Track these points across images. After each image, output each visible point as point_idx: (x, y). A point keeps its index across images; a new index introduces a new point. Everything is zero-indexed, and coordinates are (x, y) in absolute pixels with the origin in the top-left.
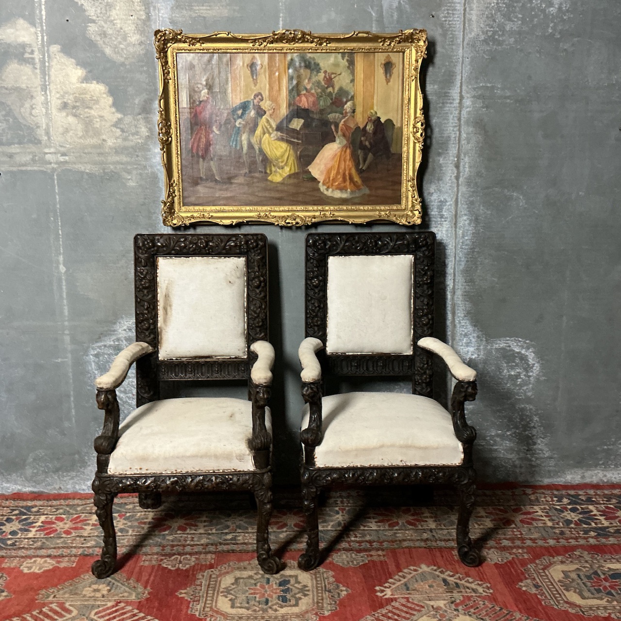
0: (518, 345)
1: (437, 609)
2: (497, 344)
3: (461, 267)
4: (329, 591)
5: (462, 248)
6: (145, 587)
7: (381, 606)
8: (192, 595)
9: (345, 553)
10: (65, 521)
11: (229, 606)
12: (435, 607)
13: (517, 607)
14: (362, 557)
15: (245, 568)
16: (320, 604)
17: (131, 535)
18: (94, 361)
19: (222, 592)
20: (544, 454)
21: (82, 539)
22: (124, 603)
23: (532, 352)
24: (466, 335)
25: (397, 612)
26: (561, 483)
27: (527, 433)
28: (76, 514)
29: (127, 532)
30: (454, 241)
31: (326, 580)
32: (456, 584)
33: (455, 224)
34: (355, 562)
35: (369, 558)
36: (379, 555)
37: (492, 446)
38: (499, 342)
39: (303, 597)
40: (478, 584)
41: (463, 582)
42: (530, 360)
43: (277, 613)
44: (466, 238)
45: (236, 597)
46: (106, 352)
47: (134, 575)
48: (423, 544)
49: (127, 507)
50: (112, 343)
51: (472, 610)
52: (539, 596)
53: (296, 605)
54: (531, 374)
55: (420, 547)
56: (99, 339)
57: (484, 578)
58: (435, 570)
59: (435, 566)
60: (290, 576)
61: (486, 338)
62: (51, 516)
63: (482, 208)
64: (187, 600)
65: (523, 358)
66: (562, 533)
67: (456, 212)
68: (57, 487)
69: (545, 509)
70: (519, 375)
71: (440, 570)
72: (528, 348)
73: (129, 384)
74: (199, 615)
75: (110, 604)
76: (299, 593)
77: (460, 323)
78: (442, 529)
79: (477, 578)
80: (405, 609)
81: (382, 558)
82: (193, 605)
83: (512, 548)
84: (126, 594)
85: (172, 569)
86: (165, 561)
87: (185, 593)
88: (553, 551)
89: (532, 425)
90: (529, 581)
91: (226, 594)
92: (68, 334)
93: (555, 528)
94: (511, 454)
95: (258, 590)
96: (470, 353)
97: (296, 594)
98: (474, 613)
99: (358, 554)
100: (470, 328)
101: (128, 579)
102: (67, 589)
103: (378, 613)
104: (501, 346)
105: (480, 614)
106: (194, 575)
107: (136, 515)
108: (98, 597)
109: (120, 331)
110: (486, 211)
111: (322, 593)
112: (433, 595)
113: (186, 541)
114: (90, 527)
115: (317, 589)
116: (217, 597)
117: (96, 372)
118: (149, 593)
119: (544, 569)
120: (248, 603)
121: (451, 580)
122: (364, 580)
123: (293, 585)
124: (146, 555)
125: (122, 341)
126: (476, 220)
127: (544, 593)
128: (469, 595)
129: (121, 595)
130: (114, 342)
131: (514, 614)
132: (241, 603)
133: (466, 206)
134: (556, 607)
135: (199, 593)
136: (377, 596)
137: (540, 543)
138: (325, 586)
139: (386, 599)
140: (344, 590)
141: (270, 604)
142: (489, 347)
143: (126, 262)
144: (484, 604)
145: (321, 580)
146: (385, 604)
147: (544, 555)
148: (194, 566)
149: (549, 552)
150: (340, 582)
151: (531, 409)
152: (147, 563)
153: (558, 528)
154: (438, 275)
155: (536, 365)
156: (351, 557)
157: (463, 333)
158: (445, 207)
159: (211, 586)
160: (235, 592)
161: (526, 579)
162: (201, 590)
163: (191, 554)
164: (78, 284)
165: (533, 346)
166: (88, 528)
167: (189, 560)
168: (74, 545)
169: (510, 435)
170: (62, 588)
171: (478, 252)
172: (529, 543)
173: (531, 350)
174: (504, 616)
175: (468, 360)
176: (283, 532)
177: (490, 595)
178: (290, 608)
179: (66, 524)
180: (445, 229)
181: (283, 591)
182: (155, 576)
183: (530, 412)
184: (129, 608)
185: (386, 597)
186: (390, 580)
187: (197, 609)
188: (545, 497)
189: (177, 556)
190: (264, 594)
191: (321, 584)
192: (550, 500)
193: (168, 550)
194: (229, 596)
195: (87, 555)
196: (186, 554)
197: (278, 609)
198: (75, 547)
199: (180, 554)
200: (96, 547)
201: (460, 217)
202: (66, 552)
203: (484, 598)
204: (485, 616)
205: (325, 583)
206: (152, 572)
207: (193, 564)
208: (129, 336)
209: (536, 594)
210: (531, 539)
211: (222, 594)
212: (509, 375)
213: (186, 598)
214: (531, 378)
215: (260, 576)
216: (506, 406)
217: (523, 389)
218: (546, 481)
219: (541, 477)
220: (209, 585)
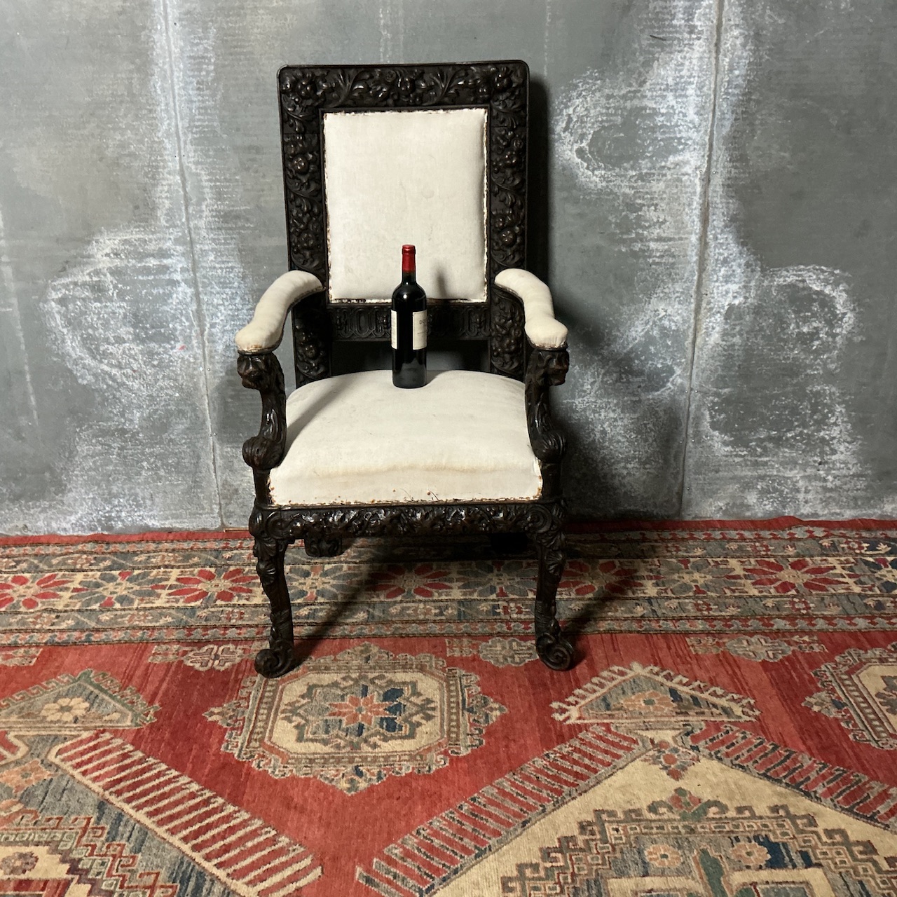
0: (819, 279)
1: (660, 746)
2: (781, 277)
3: (725, 131)
4: (471, 710)
5: (727, 93)
6: (151, 702)
7: (562, 739)
8: (231, 717)
9: (499, 641)
10: (28, 584)
11: (294, 738)
12: (656, 742)
13: (804, 743)
14: (529, 649)
15: (327, 668)
16: (454, 736)
17: (137, 609)
18: (59, 312)
19: (283, 712)
20: (849, 469)
21: (53, 616)
22: (111, 732)
23: (844, 290)
24: (725, 262)
25: (589, 750)
26: (874, 518)
27: (822, 434)
28: (49, 571)
29: (132, 601)
30: (713, 78)
31: (466, 689)
32: (695, 699)
33: (717, 45)
34: (517, 660)
37: (760, 456)
38: (785, 273)
39: (423, 722)
40: (733, 700)
41: (705, 695)
42: (838, 306)
43: (377, 750)
44: (737, 72)
45: (307, 721)
46: (77, 294)
47: (136, 680)
48: (635, 626)
49: (136, 558)
50: (87, 279)
51: (723, 749)
52: (843, 724)
53: (412, 736)
54: (838, 330)
55: (630, 632)
56: (63, 271)
57: (745, 690)
58: (657, 674)
59: (656, 665)
60: (404, 683)
61: (761, 267)
62: (5, 575)
63: (768, 12)
64: (220, 727)
65: (826, 302)
66: (880, 606)
67: (720, 19)
68: (21, 525)
69: (848, 562)
70: (818, 333)
71: (665, 673)
72: (836, 284)
73: (124, 352)
74: (239, 756)
75: (85, 735)
76: (417, 713)
77: (716, 238)
78: (669, 598)
79: (732, 689)
80: (603, 745)
82: (230, 737)
83: (792, 634)
84: (116, 716)
85: (201, 669)
86: (191, 654)
87: (218, 713)
88: (866, 640)
89: (833, 420)
90: (824, 694)
91: (290, 715)
92: (8, 264)
93: (867, 596)
94: (791, 470)
95: (347, 707)
96: (730, 295)
97: (411, 715)
98: (727, 755)
99: (523, 643)
100: (734, 249)
101: (123, 687)
102: (14, 707)
103: (555, 752)
104: (789, 280)
105: (738, 757)
106: (237, 681)
107: (148, 574)
108: (66, 722)
109: (99, 256)
110: (776, 18)
111: (457, 714)
112: (652, 720)
113: (230, 619)
114: (69, 594)
115: (449, 705)
116: (274, 722)
117: (65, 331)
118: (156, 714)
119: (849, 673)
120: (327, 732)
121: (684, 691)
122: (531, 691)
123: (407, 700)
124: (159, 644)
125: (105, 275)
126: (756, 37)
127: (851, 718)
128: (718, 719)
129: (106, 718)
130: (91, 277)
131: (800, 758)
132: (315, 733)
133: (740, 9)
134: (874, 744)
135: (243, 712)
136: (553, 719)
137: (842, 624)
138: (464, 700)
139: (569, 726)
140: (496, 709)
141: (364, 734)
142: (766, 283)
143: (98, 126)
144: (744, 738)
145: (457, 691)
146: (566, 738)
147: (848, 647)
148: (239, 664)
149: (858, 640)
150: (490, 694)
151: (832, 394)
152: (159, 660)
153: (872, 596)
154: (681, 147)
155: (848, 315)
156: (511, 647)
157: (721, 258)
158: (698, 11)
159: (265, 700)
160: (306, 711)
161: (819, 690)
162: (248, 707)
163: (236, 642)
164: (15, 169)
165: (847, 281)
166: (66, 595)
167: (233, 653)
168: (37, 627)
169: (792, 437)
170: (8, 705)
171: (758, 102)
172: (821, 624)
173: (841, 288)
174: (783, 762)
175: (726, 308)
176: (395, 602)
177: (754, 720)
178: (399, 741)
179: (29, 588)
180: (697, 55)
181: (389, 709)
182: (172, 681)
183: (831, 399)
184: (118, 741)
185: (568, 722)
186: (577, 691)
187: (236, 745)
188: (847, 543)
189: (211, 646)
190: (356, 716)
191: (457, 696)
192: (856, 546)
193: (197, 634)
194: (294, 718)
195: (59, 644)
196: (228, 642)
198: (39, 631)
199: (218, 642)
200: (75, 630)
201: (726, 30)
202: (22, 638)
203: (743, 726)
204: (747, 760)
205: (463, 696)
206: (166, 675)
207: (238, 660)
208: (116, 267)
209: (836, 719)
210: (825, 617)
211: (283, 715)
212: (799, 333)
213: (220, 723)
214: (837, 339)
215: (351, 683)
216: (789, 389)
217: (821, 359)
218: (848, 514)
219: (841, 507)
220: (262, 698)
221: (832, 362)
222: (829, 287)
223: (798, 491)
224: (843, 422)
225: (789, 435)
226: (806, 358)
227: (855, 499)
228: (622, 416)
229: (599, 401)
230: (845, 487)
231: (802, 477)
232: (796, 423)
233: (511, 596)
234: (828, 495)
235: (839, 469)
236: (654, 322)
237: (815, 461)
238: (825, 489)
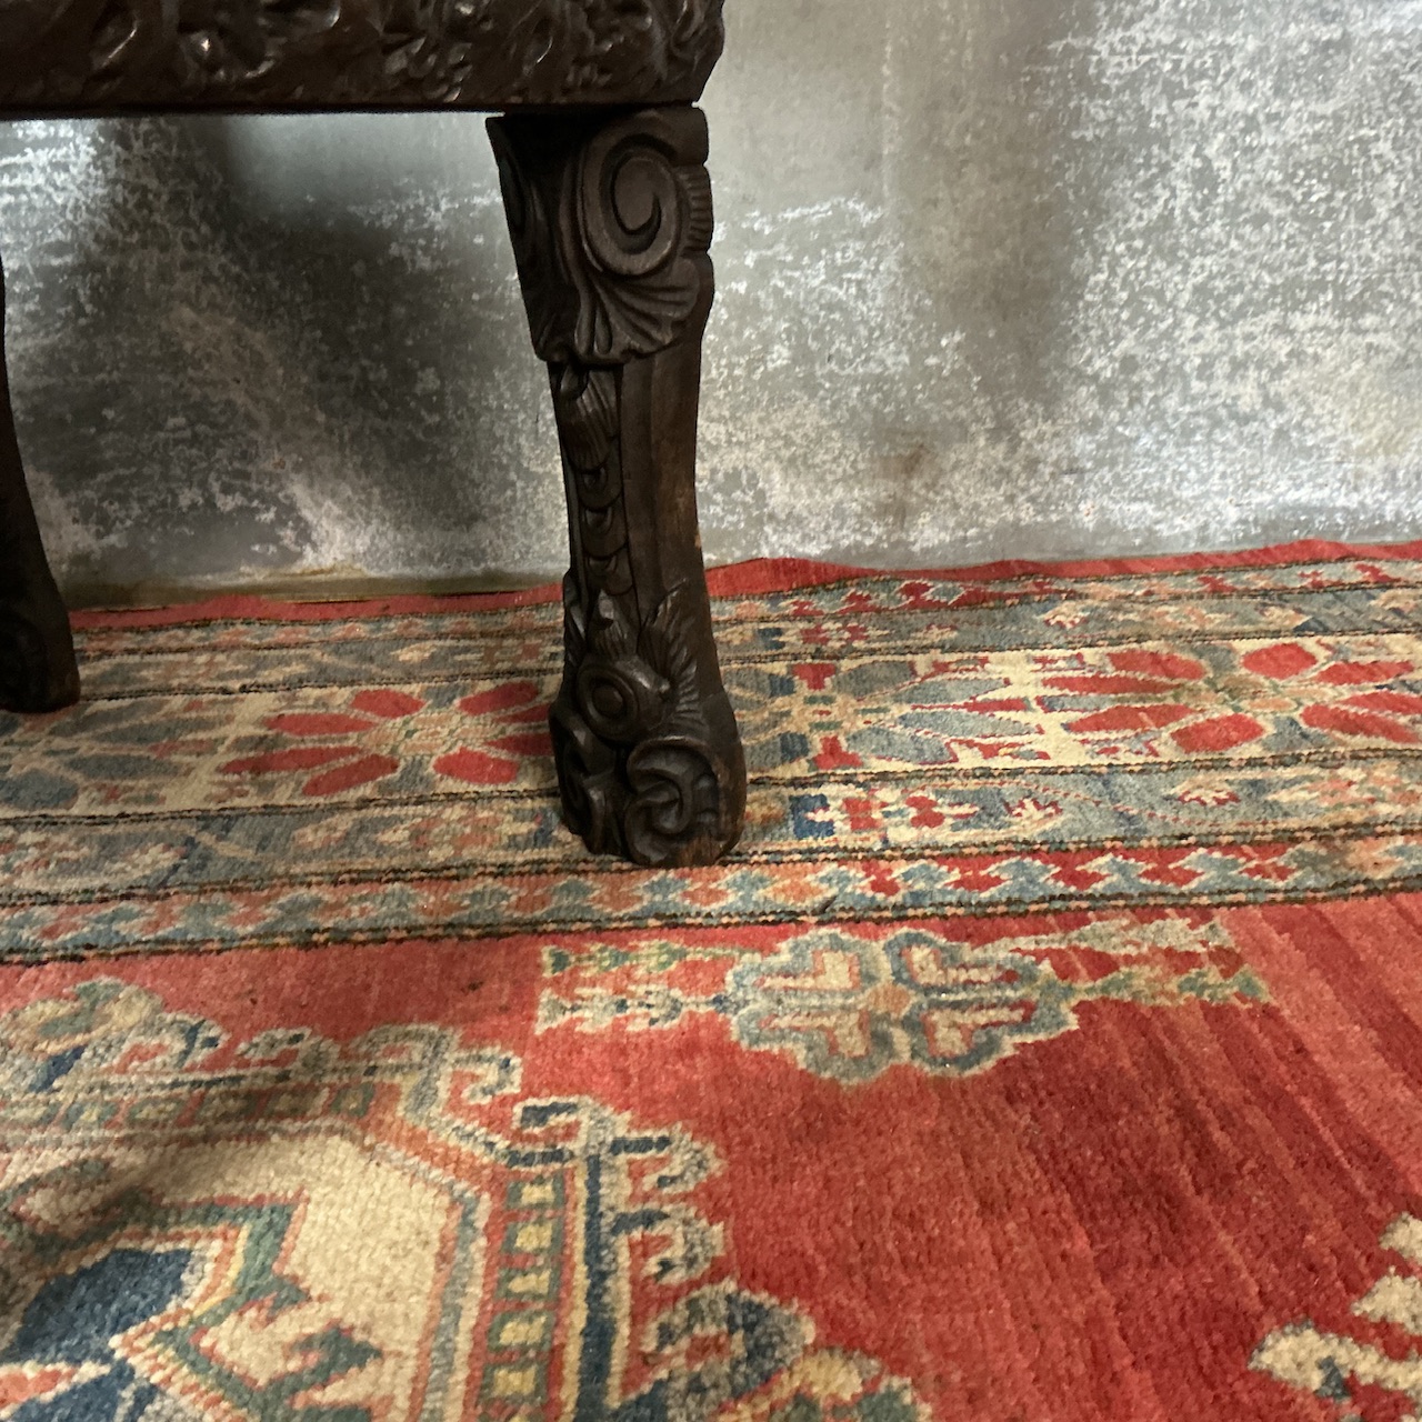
9: (837, 945)
14: (1010, 977)
31: (624, 1240)
35: (1086, 988)
36: (1181, 960)
81: (1218, 985)
99: (968, 952)
122: (1079, 1244)
123: (188, 1333)
156: (904, 975)
205: (595, 1297)
228: (1276, 106)
229: (1189, 44)
233: (879, 766)
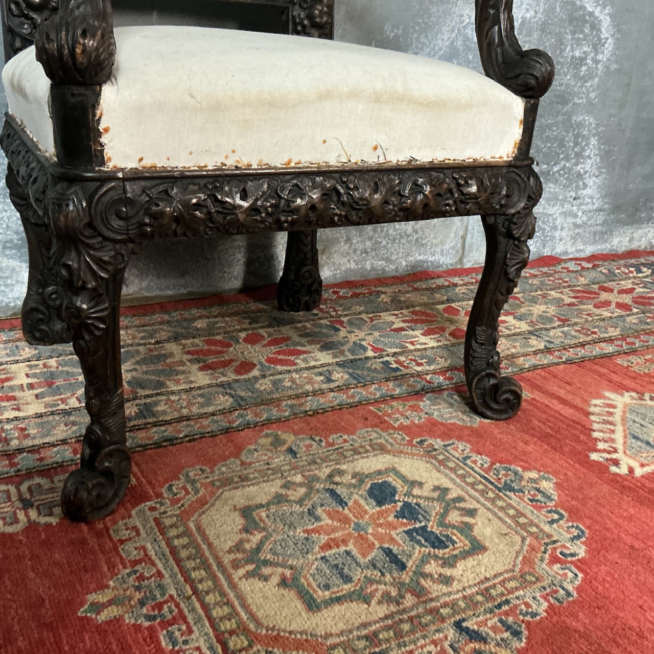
4: (508, 487)
8: (142, 603)
9: (436, 397)
16: (534, 530)
19: (236, 565)
20: (593, 204)
27: (579, 167)
31: (468, 462)
39: (469, 520)
42: (603, 30)
43: (456, 586)
45: (292, 568)
48: (553, 358)
54: (600, 57)
55: (557, 364)
58: (642, 399)
59: (627, 391)
64: (136, 627)
65: (595, 26)
69: (636, 283)
70: (585, 59)
72: (604, 6)
76: (447, 510)
78: (546, 329)
82: (173, 642)
85: (10, 530)
87: (110, 603)
89: (588, 153)
91: (251, 567)
94: (553, 206)
95: (334, 529)
97: (443, 516)
106: (101, 534)
115: (474, 489)
116: (234, 588)
120: (345, 578)
123: (409, 494)
132: (327, 587)
135: (160, 587)
136: (617, 474)
138: (485, 478)
140: (540, 479)
141: (409, 564)
150: (508, 462)
151: (590, 125)
155: (609, 41)
159: (183, 554)
160: (274, 552)
162: (159, 574)
163: (45, 473)
167: (53, 490)
178: (470, 561)
181: (400, 515)
183: (588, 130)
185: (637, 473)
186: (596, 435)
190: (364, 539)
191: (469, 474)
194: (266, 571)
197: (448, 572)
205: (475, 472)
211: (241, 572)
212: (573, 57)
213: (128, 620)
214: (599, 66)
215: (302, 491)
216: (560, 118)
217: (586, 87)
218: (589, 250)
219: (585, 243)
220: (174, 552)
221: (593, 91)
222: (599, 9)
223: (555, 228)
224: (595, 155)
225: (555, 169)
226: (575, 86)
227: (595, 234)
230: (589, 223)
231: (560, 214)
232: (562, 156)
233: (390, 350)
234: (577, 231)
235: (588, 204)
236: (459, 30)
237: (571, 197)
238: (576, 226)
